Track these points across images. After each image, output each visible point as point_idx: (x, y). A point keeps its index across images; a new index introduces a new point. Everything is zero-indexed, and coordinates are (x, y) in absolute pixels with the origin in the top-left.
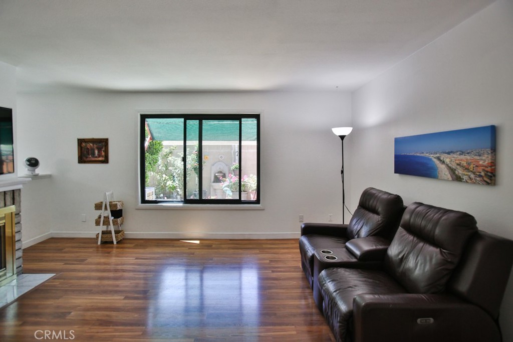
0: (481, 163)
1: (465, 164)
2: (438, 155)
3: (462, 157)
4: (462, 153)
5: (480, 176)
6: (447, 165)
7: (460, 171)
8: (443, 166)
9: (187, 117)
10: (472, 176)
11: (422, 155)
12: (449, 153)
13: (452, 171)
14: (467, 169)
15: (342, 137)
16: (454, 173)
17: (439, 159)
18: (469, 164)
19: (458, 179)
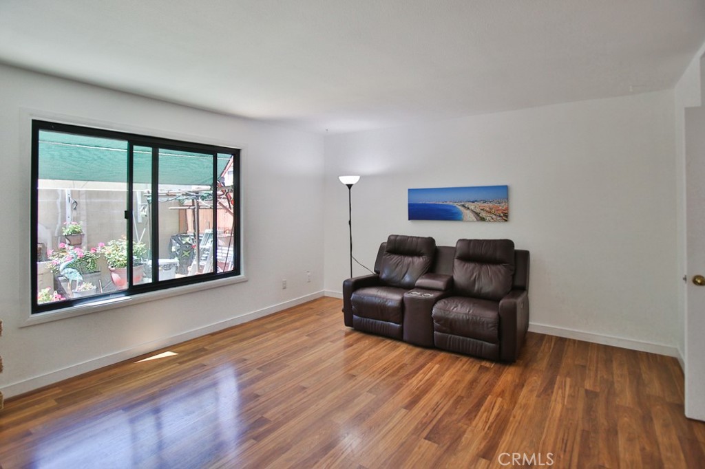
0: (500, 208)
1: (488, 209)
2: (462, 203)
3: (485, 204)
4: (485, 202)
5: (500, 216)
6: (472, 210)
7: (483, 214)
8: (468, 211)
9: (134, 140)
10: (494, 217)
11: (445, 203)
12: (473, 202)
13: (477, 214)
14: (490, 213)
15: (350, 186)
16: (478, 216)
17: (463, 206)
18: (491, 209)
19: (483, 219)
